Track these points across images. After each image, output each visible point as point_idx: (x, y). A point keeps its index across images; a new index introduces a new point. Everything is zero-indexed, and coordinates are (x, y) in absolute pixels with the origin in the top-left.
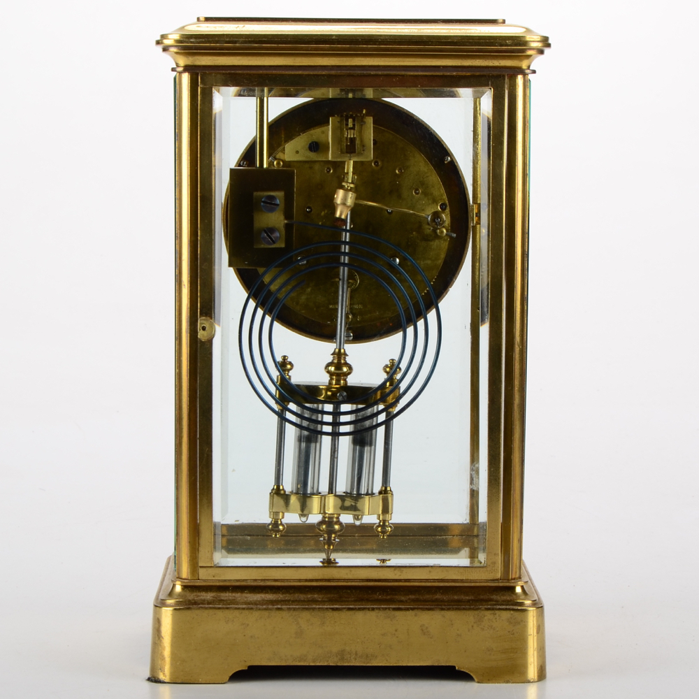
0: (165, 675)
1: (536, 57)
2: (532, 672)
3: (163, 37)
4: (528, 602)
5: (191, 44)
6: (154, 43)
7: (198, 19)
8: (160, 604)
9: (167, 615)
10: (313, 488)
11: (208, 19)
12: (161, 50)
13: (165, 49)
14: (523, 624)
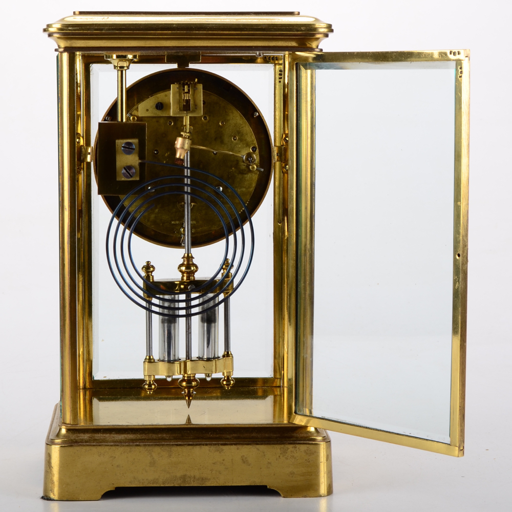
0: (55, 494)
1: (323, 39)
2: (323, 489)
3: (49, 26)
4: (320, 438)
5: (70, 32)
6: (42, 30)
7: (74, 13)
8: (50, 443)
9: (56, 450)
10: (175, 356)
11: (81, 13)
12: (47, 36)
13: (50, 35)
14: (316, 454)
